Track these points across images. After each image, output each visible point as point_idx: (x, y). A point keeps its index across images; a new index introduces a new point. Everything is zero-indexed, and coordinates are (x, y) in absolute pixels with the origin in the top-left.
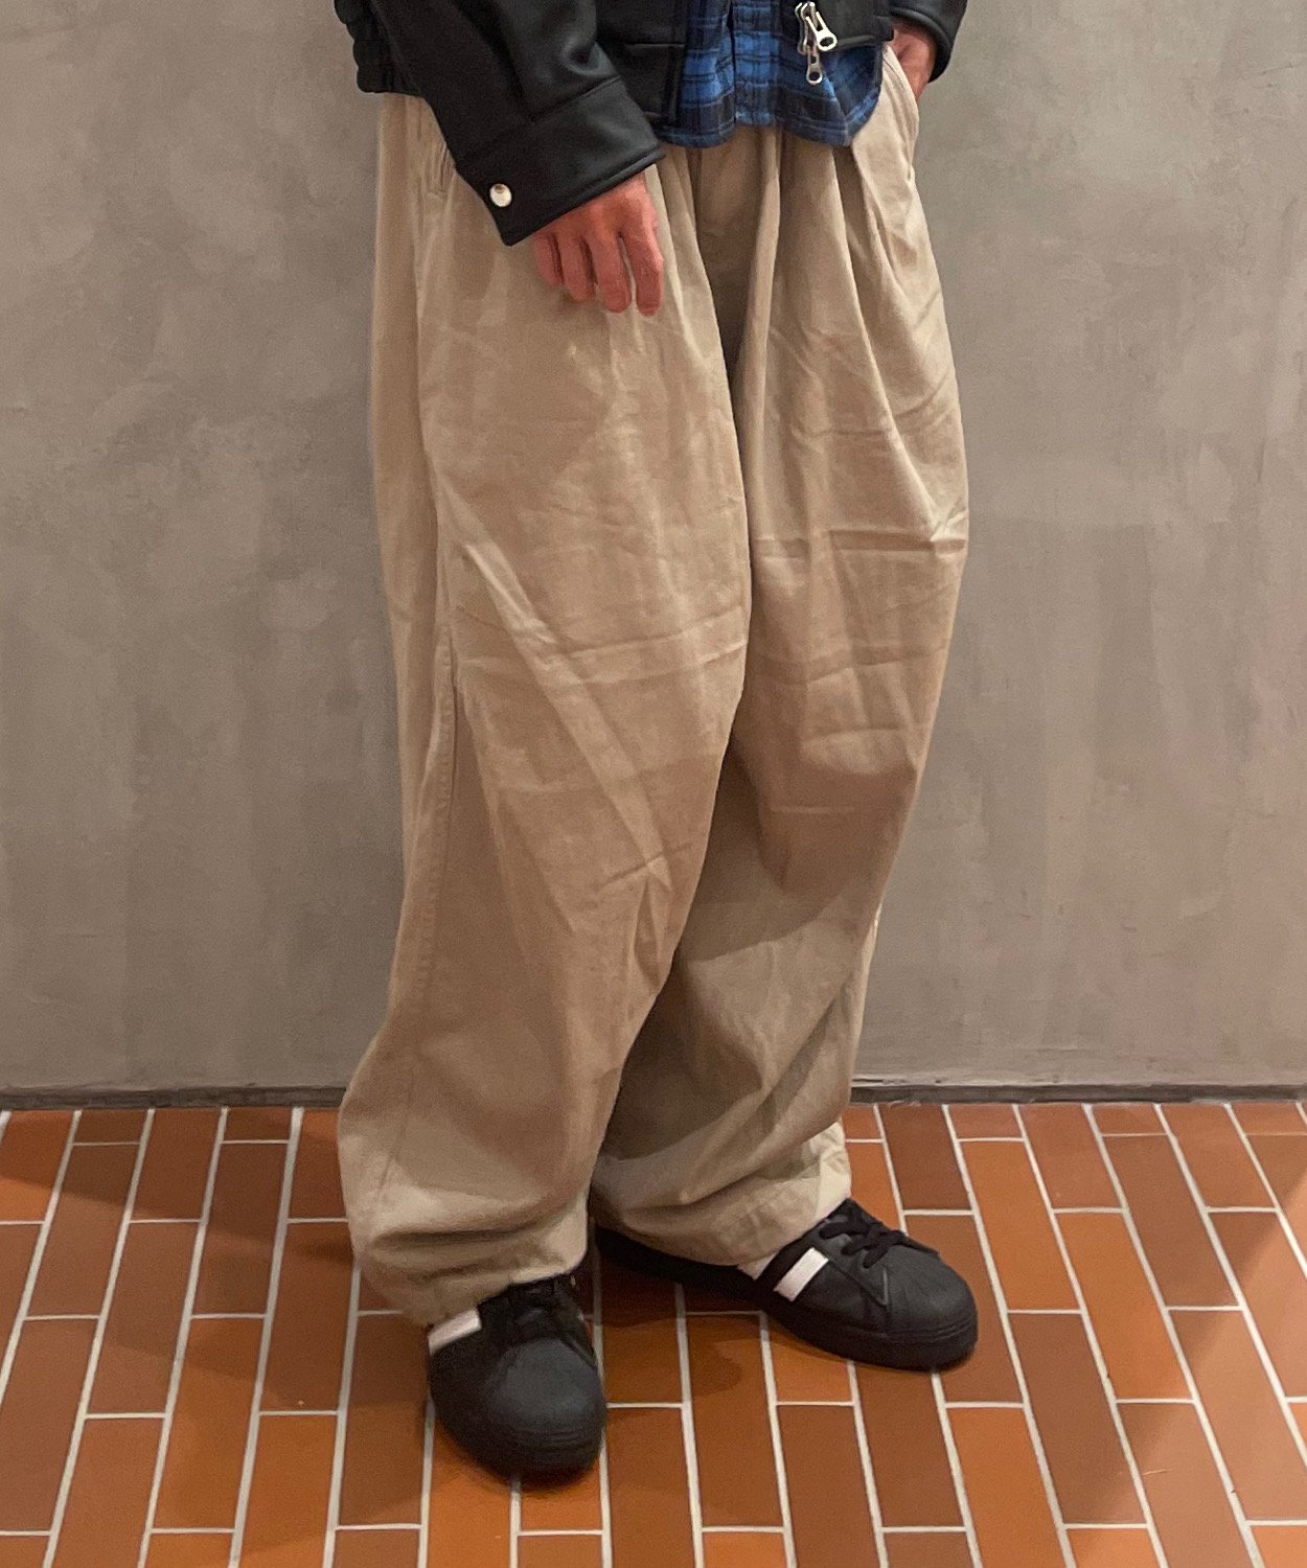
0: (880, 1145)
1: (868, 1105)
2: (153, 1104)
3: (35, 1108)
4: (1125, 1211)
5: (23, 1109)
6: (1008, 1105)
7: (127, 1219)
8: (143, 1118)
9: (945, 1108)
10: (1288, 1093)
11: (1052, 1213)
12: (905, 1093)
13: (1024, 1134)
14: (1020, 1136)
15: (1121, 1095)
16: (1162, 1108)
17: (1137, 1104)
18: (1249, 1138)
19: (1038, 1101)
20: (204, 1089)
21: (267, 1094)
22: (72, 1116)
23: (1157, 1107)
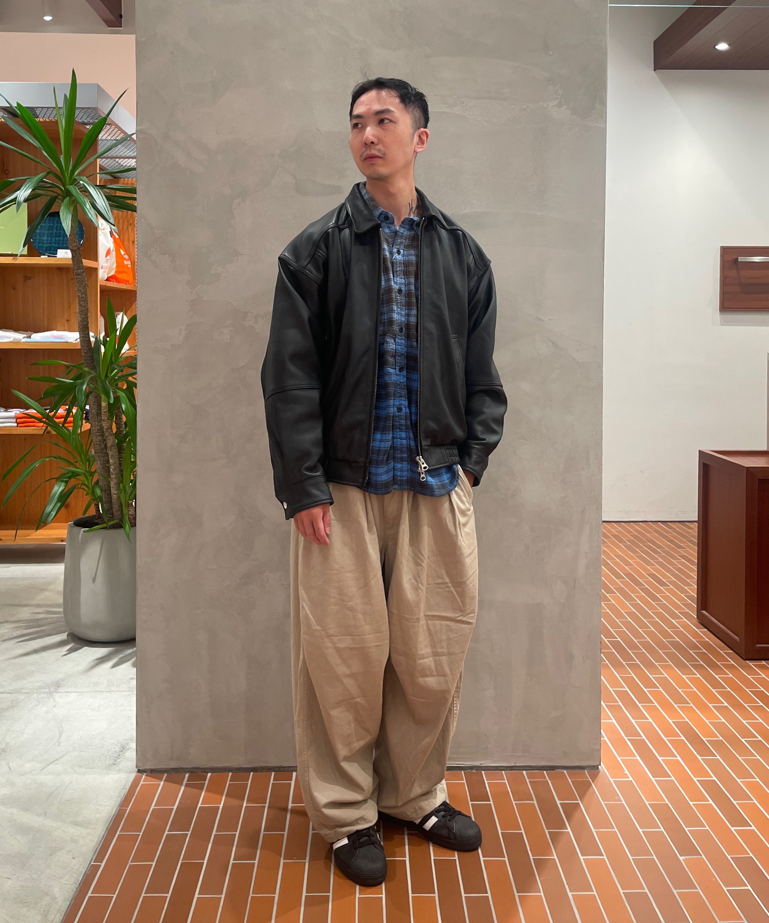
0: (464, 783)
1: (460, 772)
2: (252, 771)
3: (218, 772)
4: (535, 802)
5: (215, 772)
6: (501, 771)
7: (245, 804)
8: (250, 774)
9: (483, 772)
10: (582, 768)
11: (514, 802)
12: (472, 768)
13: (506, 779)
14: (504, 780)
15: (534, 769)
16: (546, 773)
17: (539, 771)
18: (571, 781)
19: (510, 770)
20: (267, 767)
21: (285, 768)
22: (229, 774)
23: (545, 772)
